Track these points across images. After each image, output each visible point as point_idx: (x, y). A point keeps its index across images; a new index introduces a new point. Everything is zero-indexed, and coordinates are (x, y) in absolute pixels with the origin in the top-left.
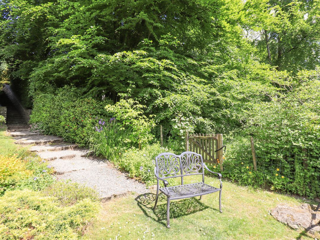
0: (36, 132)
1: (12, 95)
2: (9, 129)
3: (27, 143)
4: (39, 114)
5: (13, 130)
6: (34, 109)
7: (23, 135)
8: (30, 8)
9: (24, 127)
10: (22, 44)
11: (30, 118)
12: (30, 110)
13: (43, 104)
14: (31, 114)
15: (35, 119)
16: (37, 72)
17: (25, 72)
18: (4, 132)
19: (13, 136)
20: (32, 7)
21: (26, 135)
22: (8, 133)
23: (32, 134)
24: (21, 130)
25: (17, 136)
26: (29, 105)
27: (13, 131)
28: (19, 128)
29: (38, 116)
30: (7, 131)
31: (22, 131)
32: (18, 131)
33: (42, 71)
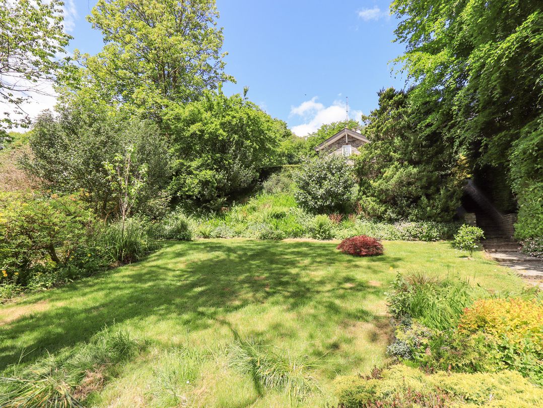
0: (536, 256)
1: (477, 194)
2: (486, 247)
3: (529, 276)
4: (535, 221)
5: (493, 250)
6: (521, 213)
7: (513, 260)
8: (497, 48)
9: (508, 244)
10: (487, 111)
11: (514, 229)
12: (511, 216)
13: (540, 201)
14: (515, 221)
15: (528, 231)
16: (521, 147)
17: (496, 154)
18: (481, 252)
19: (497, 260)
20: (500, 44)
21: (518, 260)
22: (488, 254)
23: (528, 258)
24: (503, 250)
25: (504, 260)
26: (509, 206)
27: (493, 252)
28: (499, 247)
29: (532, 226)
30: (484, 251)
31: (507, 251)
32: (500, 252)
33: (532, 142)
